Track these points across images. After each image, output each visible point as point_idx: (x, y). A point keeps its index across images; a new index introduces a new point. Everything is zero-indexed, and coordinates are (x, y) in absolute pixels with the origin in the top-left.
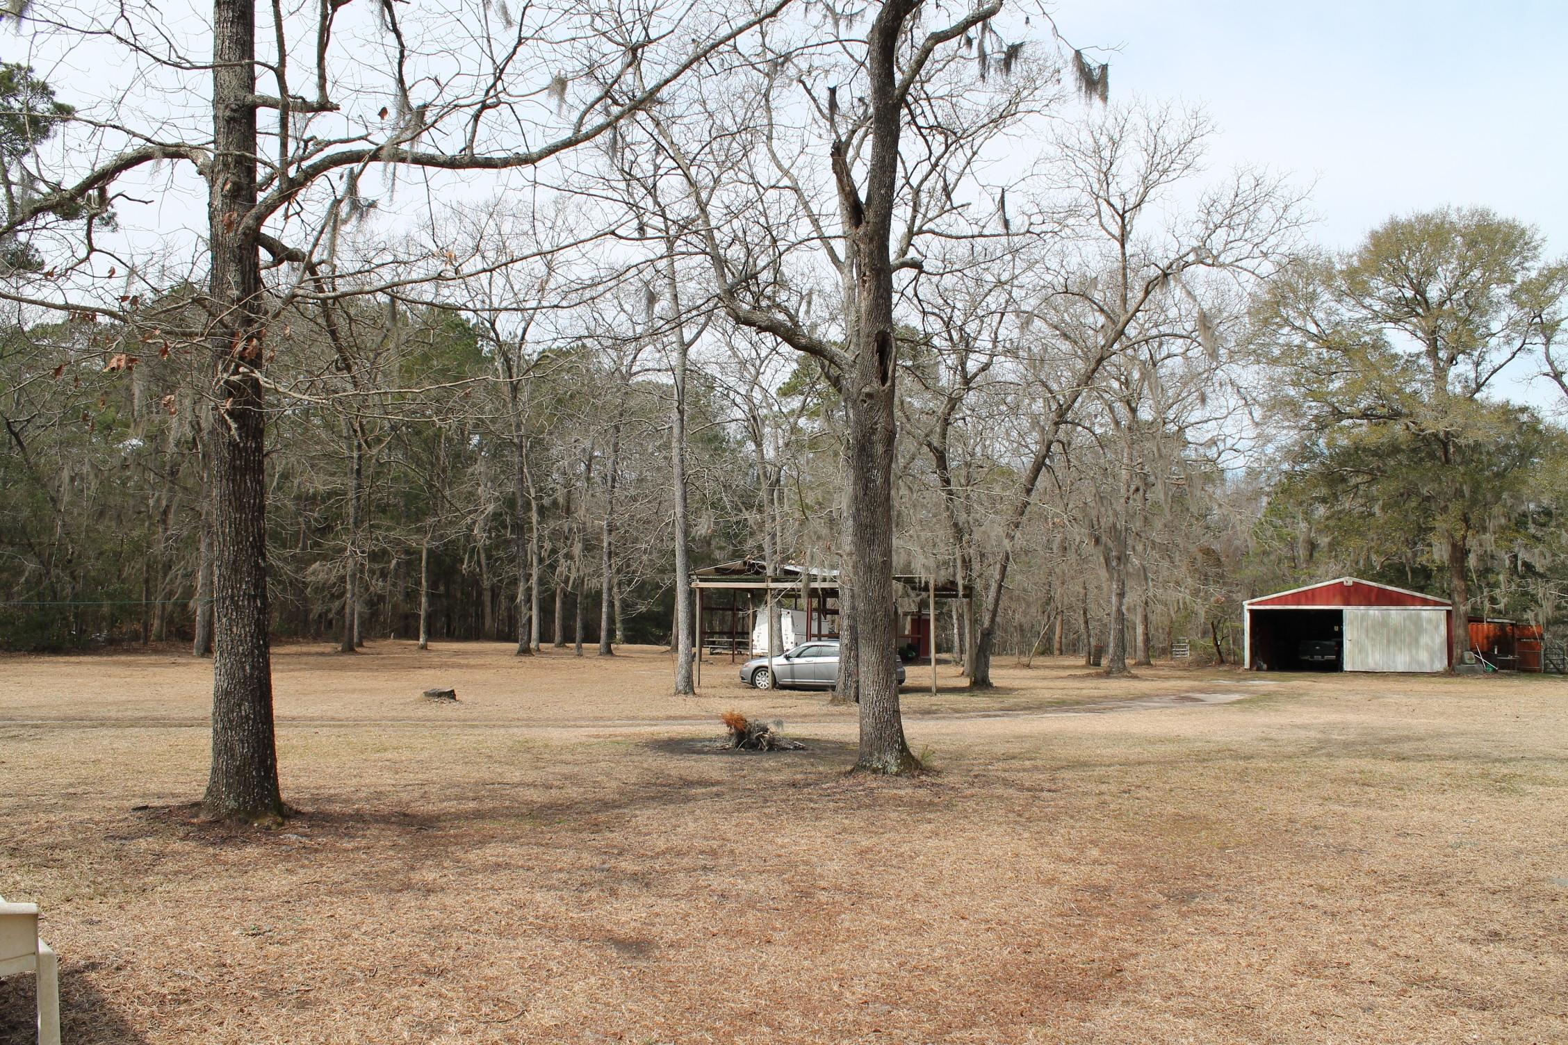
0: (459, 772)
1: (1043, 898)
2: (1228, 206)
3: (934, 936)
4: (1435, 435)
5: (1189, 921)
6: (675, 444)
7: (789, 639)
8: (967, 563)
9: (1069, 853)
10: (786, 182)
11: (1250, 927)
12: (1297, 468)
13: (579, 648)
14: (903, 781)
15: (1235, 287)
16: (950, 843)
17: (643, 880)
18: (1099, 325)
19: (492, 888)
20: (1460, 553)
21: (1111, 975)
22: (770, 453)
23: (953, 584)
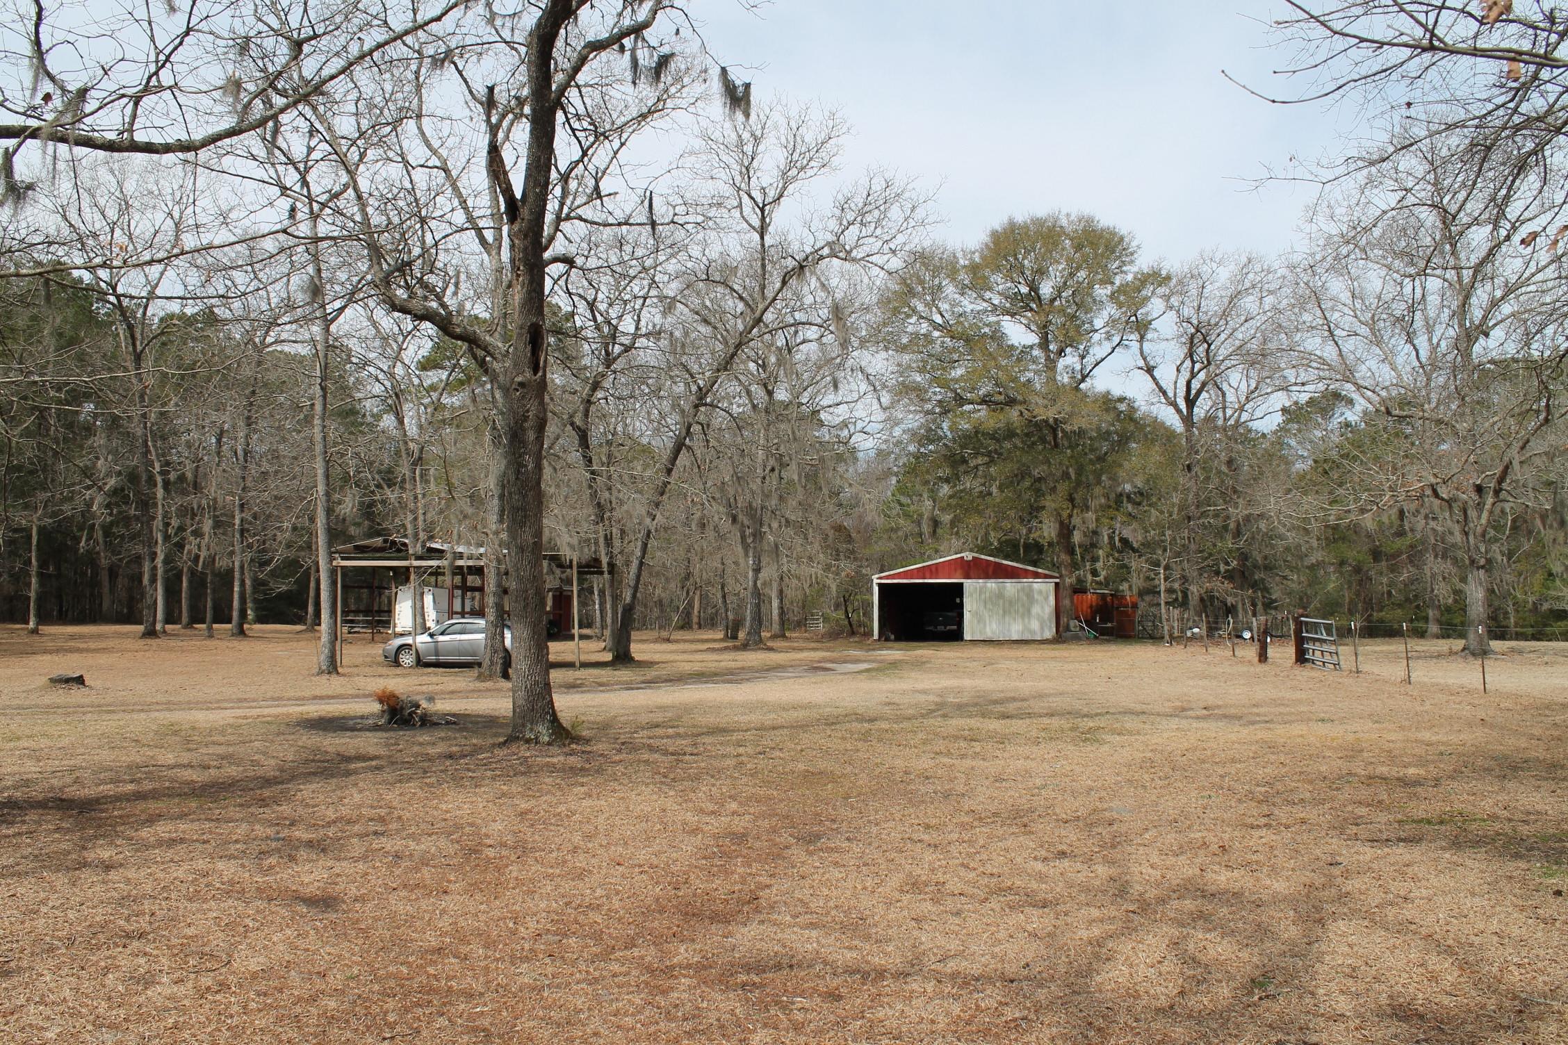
0: (106, 756)
1: (689, 845)
2: (860, 205)
3: (595, 879)
4: (1046, 421)
5: (815, 858)
6: (317, 421)
7: (431, 615)
8: (608, 541)
9: (710, 807)
10: (435, 161)
11: (866, 859)
12: (922, 450)
13: (210, 628)
14: (554, 749)
15: (866, 280)
16: (603, 802)
17: (319, 847)
18: (739, 311)
19: (172, 861)
20: (1066, 530)
21: (749, 902)
22: (411, 428)
23: (597, 561)
